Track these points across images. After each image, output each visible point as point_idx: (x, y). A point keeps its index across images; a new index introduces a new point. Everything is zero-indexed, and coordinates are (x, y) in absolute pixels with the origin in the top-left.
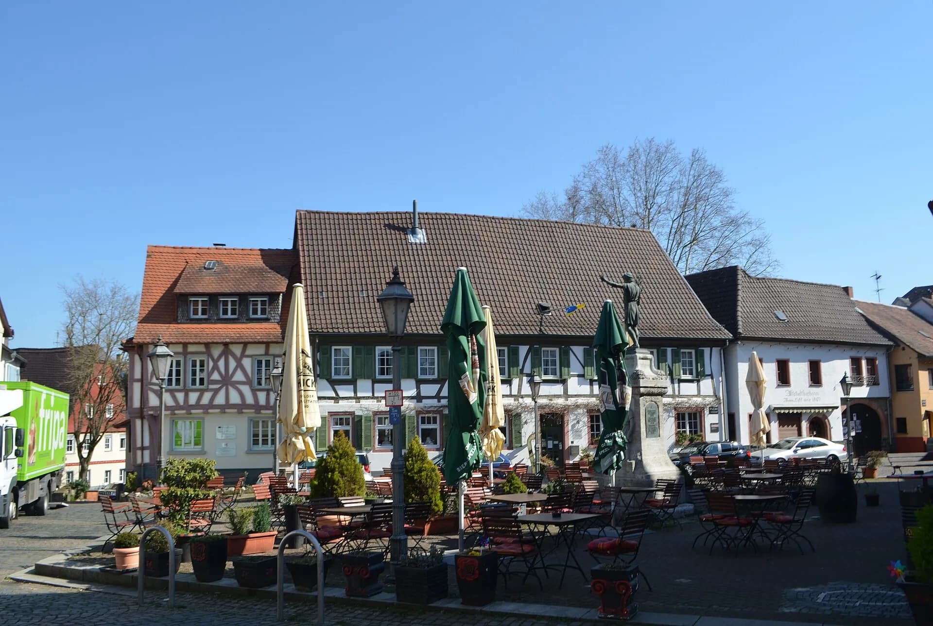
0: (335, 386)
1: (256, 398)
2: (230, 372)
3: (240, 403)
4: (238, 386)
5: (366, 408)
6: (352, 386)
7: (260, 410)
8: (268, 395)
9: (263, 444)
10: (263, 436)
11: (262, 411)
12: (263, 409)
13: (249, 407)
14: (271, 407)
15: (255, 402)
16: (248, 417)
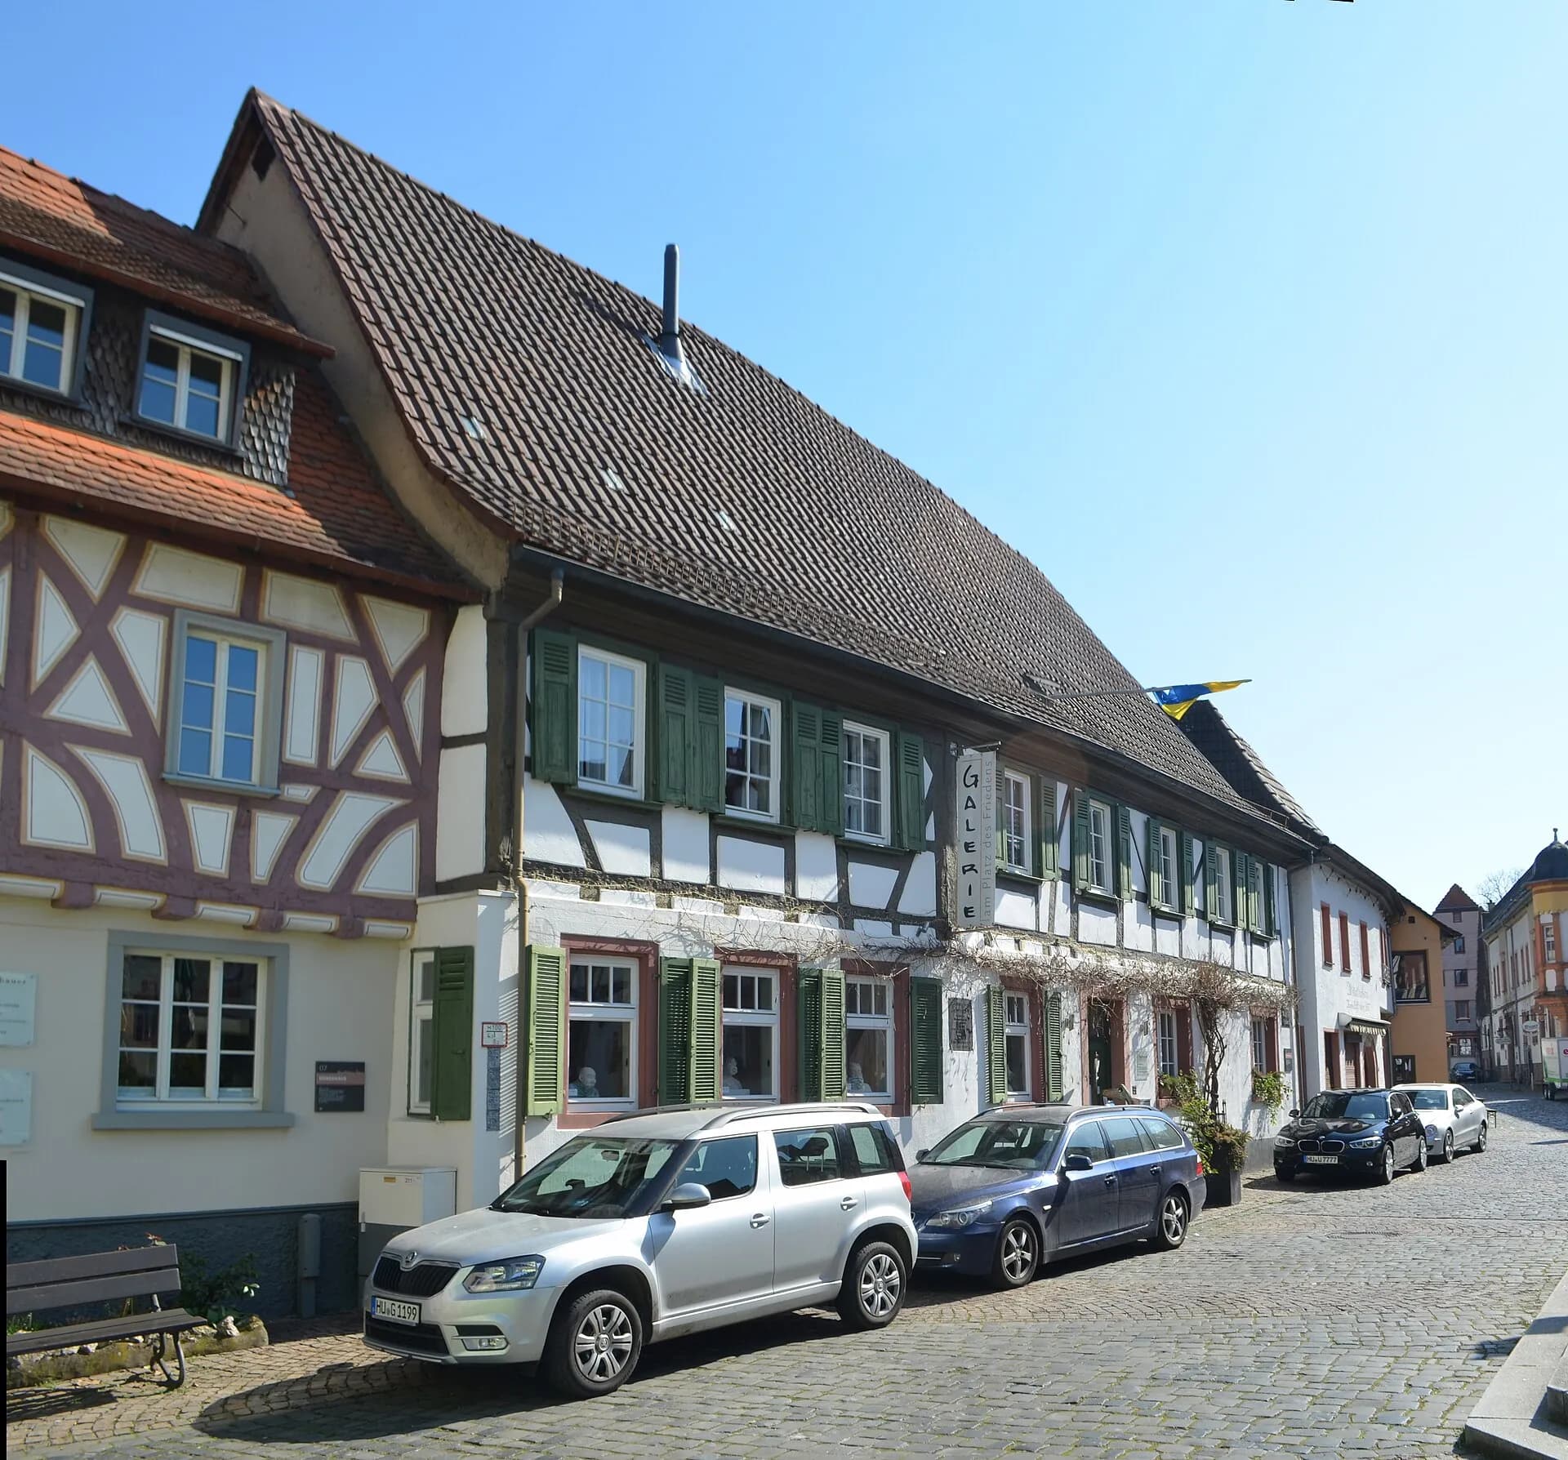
0: (591, 825)
1: (176, 830)
2: (40, 671)
3: (90, 848)
4: (81, 752)
5: (696, 934)
6: (646, 832)
7: (195, 899)
8: (242, 830)
9: (224, 1082)
10: (227, 1041)
11: (207, 909)
12: (213, 899)
13: (138, 874)
14: (257, 889)
15: (170, 850)
16: (111, 932)
